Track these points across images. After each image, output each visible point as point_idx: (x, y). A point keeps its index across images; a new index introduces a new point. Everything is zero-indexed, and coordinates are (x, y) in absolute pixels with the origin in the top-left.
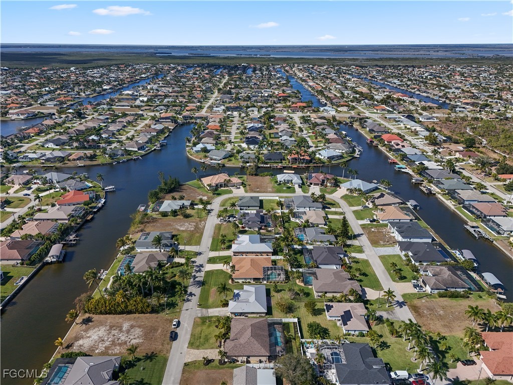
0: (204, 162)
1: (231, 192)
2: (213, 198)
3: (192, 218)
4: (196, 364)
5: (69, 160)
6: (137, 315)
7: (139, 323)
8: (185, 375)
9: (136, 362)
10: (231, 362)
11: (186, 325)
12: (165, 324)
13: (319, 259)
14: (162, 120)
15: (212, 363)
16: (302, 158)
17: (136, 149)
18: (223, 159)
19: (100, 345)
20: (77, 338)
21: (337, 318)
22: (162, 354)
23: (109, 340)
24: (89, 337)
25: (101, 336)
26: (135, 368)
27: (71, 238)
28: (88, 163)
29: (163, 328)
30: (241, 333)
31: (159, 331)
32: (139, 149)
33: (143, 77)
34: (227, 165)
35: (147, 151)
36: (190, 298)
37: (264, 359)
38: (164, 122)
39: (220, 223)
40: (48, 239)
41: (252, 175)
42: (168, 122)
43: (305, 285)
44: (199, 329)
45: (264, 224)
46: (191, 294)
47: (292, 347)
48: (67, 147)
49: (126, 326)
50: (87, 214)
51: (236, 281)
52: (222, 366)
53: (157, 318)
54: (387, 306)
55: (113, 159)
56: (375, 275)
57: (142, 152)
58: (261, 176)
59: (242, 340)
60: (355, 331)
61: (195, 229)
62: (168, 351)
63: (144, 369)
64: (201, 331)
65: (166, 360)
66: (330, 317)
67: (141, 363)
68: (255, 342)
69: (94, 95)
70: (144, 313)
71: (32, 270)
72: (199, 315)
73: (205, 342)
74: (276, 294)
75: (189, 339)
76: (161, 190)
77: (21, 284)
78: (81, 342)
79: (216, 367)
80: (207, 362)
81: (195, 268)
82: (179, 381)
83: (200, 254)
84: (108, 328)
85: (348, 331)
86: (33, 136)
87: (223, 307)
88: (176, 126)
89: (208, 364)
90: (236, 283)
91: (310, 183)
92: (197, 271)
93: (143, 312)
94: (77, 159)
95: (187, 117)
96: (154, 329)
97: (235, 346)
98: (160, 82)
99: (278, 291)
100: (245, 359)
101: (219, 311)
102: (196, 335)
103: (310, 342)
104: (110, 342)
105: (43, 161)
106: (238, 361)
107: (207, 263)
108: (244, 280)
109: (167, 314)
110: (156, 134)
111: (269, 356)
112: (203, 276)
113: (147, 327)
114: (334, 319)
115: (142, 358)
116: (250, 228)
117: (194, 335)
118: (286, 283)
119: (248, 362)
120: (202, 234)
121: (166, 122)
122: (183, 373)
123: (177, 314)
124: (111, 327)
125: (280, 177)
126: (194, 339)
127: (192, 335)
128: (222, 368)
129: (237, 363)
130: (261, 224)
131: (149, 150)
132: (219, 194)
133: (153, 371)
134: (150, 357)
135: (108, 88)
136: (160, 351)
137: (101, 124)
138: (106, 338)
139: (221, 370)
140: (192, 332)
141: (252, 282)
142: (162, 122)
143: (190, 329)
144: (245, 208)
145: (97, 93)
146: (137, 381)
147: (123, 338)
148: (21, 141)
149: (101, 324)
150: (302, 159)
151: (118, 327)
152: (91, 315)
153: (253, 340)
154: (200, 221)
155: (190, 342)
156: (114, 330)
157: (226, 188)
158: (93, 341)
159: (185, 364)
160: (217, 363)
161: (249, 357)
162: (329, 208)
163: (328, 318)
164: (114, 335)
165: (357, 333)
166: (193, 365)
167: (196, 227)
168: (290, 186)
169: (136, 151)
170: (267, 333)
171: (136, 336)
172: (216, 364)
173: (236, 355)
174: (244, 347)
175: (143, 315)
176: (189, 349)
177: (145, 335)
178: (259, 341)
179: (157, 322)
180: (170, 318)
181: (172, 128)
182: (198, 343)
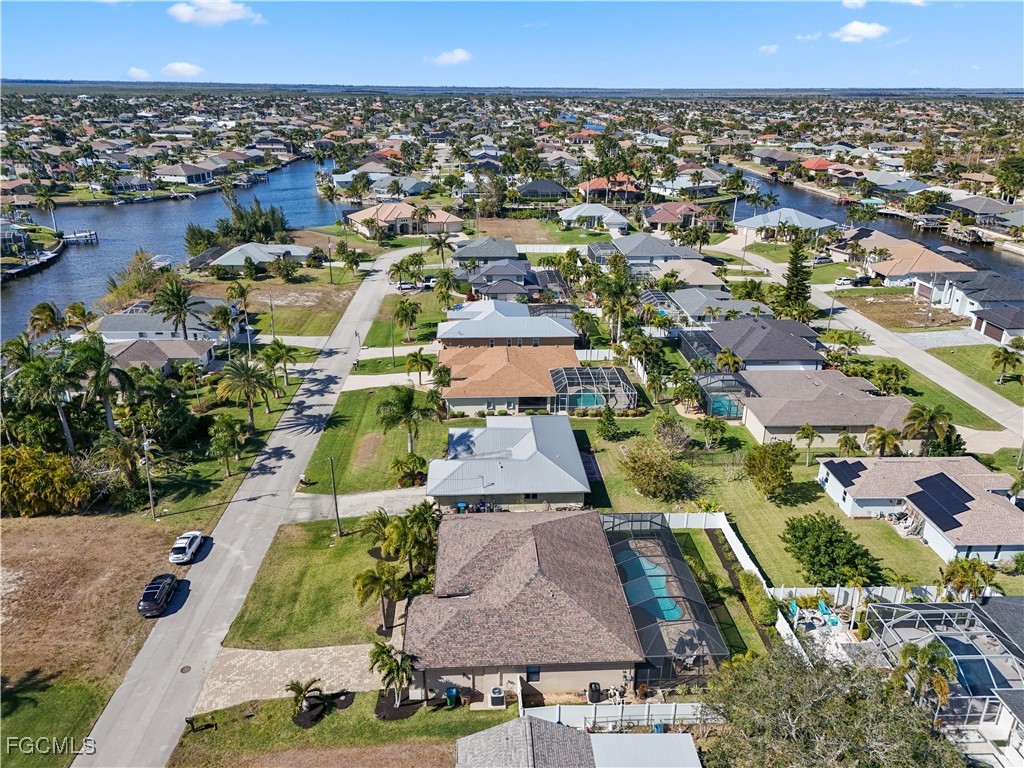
2: (380, 252)
4: (254, 721)
6: (21, 522)
10: (439, 705)
11: (236, 551)
12: (141, 551)
13: (741, 347)
14: (262, 146)
15: (342, 712)
16: (617, 188)
17: (183, 180)
18: (411, 195)
21: (887, 510)
22: (82, 679)
29: (126, 567)
31: (103, 579)
32: (190, 179)
35: (212, 185)
36: (272, 462)
37: (610, 680)
38: (267, 150)
39: (399, 292)
41: (490, 215)
42: (277, 150)
43: (713, 417)
44: (295, 565)
45: (536, 287)
46: (279, 453)
51: (456, 410)
52: (393, 725)
53: (112, 529)
55: (114, 194)
57: (199, 187)
58: (515, 218)
59: (495, 596)
60: (999, 548)
61: (319, 304)
62: (120, 663)
64: (303, 574)
65: (92, 706)
66: (861, 503)
68: (563, 599)
70: (57, 513)
72: (304, 516)
73: (313, 614)
74: (611, 444)
75: (240, 606)
79: (362, 732)
80: (312, 707)
81: (305, 387)
83: (329, 353)
85: (970, 549)
87: (404, 486)
88: (298, 159)
89: (320, 717)
90: (454, 416)
91: (652, 224)
92: (311, 393)
93: (50, 510)
95: (326, 146)
96: (80, 571)
97: (463, 620)
99: (617, 437)
100: (514, 683)
102: (278, 588)
103: (815, 600)
106: (477, 696)
107: (352, 374)
109: (160, 516)
111: (638, 666)
112: (333, 403)
114: (875, 511)
116: (496, 297)
117: (268, 590)
118: (642, 414)
119: (532, 699)
120: (339, 314)
121: (274, 150)
123: (206, 515)
126: (266, 604)
127: (255, 587)
128: (393, 737)
129: (475, 706)
132: (398, 247)
135: (150, 115)
136: (79, 663)
139: (387, 749)
140: (260, 578)
141: (515, 413)
142: (264, 150)
143: (249, 570)
150: (618, 192)
153: (548, 588)
154: (338, 290)
155: (241, 616)
157: (418, 236)
159: (190, 721)
160: (365, 709)
161: (533, 672)
165: (1007, 557)
166: (237, 727)
167: (324, 301)
168: (597, 231)
169: (183, 184)
170: (609, 566)
172: (362, 719)
173: (470, 663)
174: (506, 624)
175: (51, 519)
176: (232, 651)
177: (27, 595)
178: (583, 595)
179: (105, 543)
180: (168, 529)
181: (287, 159)
182: (279, 623)
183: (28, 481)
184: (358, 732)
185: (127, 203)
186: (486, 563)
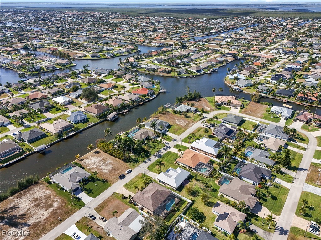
0: (230, 87)
1: (228, 109)
2: (213, 110)
3: (189, 119)
4: (119, 196)
5: (157, 71)
6: (117, 159)
7: (114, 163)
8: (110, 198)
9: (97, 180)
10: (134, 204)
11: (133, 174)
12: (124, 169)
13: (243, 172)
14: (227, 55)
16: (309, 98)
17: (195, 71)
18: (245, 86)
19: (92, 165)
20: (87, 158)
21: (218, 214)
22: (110, 183)
23: (97, 165)
24: (91, 160)
25: (95, 161)
26: (94, 183)
27: (125, 111)
28: (166, 74)
29: (122, 171)
30: (148, 191)
31: (119, 171)
32: (197, 71)
33: (242, 26)
34: (244, 91)
35: (202, 73)
36: (147, 161)
37: (150, 212)
38: (228, 56)
39: (203, 127)
40: (114, 108)
41: (255, 102)
42: (230, 56)
43: (219, 184)
44: (137, 179)
45: (228, 136)
46: (150, 160)
47: (173, 215)
48: (163, 64)
49: (108, 162)
50: (141, 101)
51: (178, 163)
52: (129, 204)
53: (124, 164)
54: (269, 228)
55: (178, 75)
56: (284, 203)
57: (198, 73)
58: (262, 104)
59: (146, 196)
60: (222, 229)
61: (185, 125)
62: (114, 183)
63: (97, 185)
64: (137, 181)
65: (109, 186)
67: (98, 182)
68: (151, 200)
69: (203, 35)
71: (99, 121)
72: (144, 173)
74: (195, 181)
75: (128, 182)
76: (186, 97)
77: (90, 125)
78: (86, 160)
79: (126, 204)
80: (124, 197)
81: (164, 147)
82: (105, 200)
83: (174, 140)
84: (101, 159)
85: (217, 226)
86: (153, 56)
87: (157, 173)
88: (235, 60)
89: (124, 199)
91: (297, 119)
92: (164, 149)
94: (161, 72)
95: (247, 55)
96: (117, 169)
97: (140, 197)
98: (250, 30)
99: (198, 180)
100: (141, 206)
101: (155, 175)
102: (133, 182)
103: (186, 219)
104: (96, 166)
105: (146, 70)
106: (138, 206)
107: (174, 147)
108: (182, 165)
109: (130, 165)
110: (216, 63)
111: (154, 212)
112: (165, 153)
113: (116, 167)
115: (101, 180)
116: (217, 136)
117: (132, 182)
118: (208, 178)
119: (142, 209)
120: (186, 129)
121: (229, 56)
122: (110, 197)
123: (134, 167)
124: (103, 159)
125: (274, 108)
126: (130, 183)
129: (137, 207)
130: (226, 136)
131: (203, 72)
132: (219, 109)
133: (100, 189)
134: (104, 181)
136: (111, 181)
137: (190, 53)
138: (96, 164)
139: (127, 206)
140: (132, 179)
141: (187, 168)
142: (227, 56)
143: (132, 177)
144: (227, 122)
145: (205, 34)
146: (90, 189)
147: (102, 167)
148: (146, 57)
149: (100, 156)
151: (105, 161)
152: (100, 151)
153: (150, 198)
154: (193, 122)
155: (127, 184)
156: (102, 161)
157: (227, 106)
158: (91, 163)
159: (115, 193)
161: (143, 206)
162: (295, 141)
163: (213, 212)
164: (100, 164)
165: (223, 231)
167: (187, 125)
168: (278, 116)
169: (195, 72)
170: (163, 199)
171: (108, 169)
172: (127, 201)
173: (138, 202)
174: (143, 199)
175: (119, 160)
176: (123, 187)
177: (112, 170)
178: (154, 201)
179: (122, 166)
180: (129, 167)
181: (230, 61)
182: (129, 186)
183: (118, 155)
184: (126, 202)
185: (180, 77)
186: (148, 192)
